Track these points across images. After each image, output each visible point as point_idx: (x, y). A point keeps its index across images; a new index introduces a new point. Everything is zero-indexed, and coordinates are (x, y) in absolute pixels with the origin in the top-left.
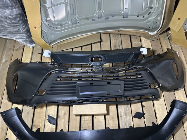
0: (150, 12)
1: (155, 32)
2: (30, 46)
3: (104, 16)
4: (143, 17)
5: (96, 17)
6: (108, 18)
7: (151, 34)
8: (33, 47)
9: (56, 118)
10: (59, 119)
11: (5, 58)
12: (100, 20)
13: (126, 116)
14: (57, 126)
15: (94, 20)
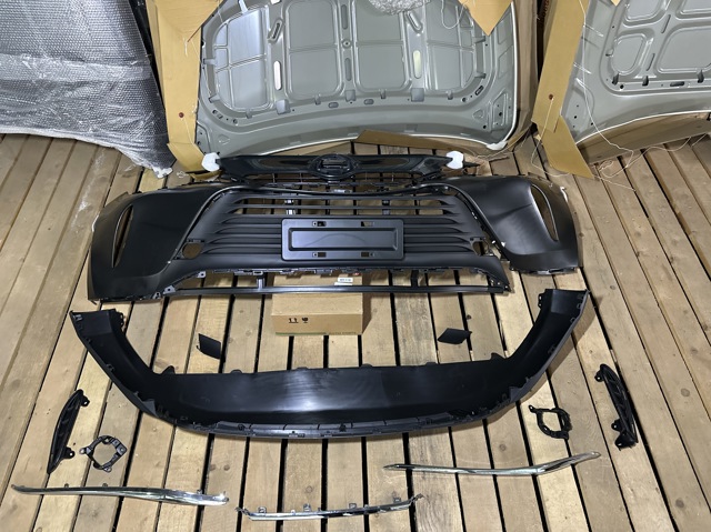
0: (481, 87)
1: (502, 143)
2: (158, 173)
3: (360, 97)
4: (464, 100)
5: (341, 98)
6: (372, 102)
7: (493, 147)
8: (167, 177)
9: (222, 342)
10: (229, 346)
11: (86, 201)
12: (351, 106)
13: (418, 339)
14: (223, 361)
15: (336, 105)
